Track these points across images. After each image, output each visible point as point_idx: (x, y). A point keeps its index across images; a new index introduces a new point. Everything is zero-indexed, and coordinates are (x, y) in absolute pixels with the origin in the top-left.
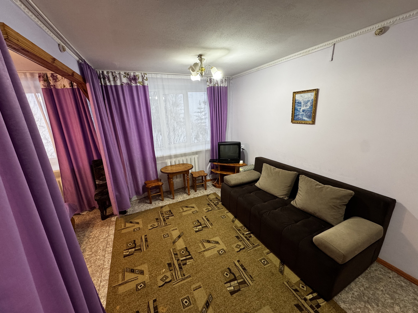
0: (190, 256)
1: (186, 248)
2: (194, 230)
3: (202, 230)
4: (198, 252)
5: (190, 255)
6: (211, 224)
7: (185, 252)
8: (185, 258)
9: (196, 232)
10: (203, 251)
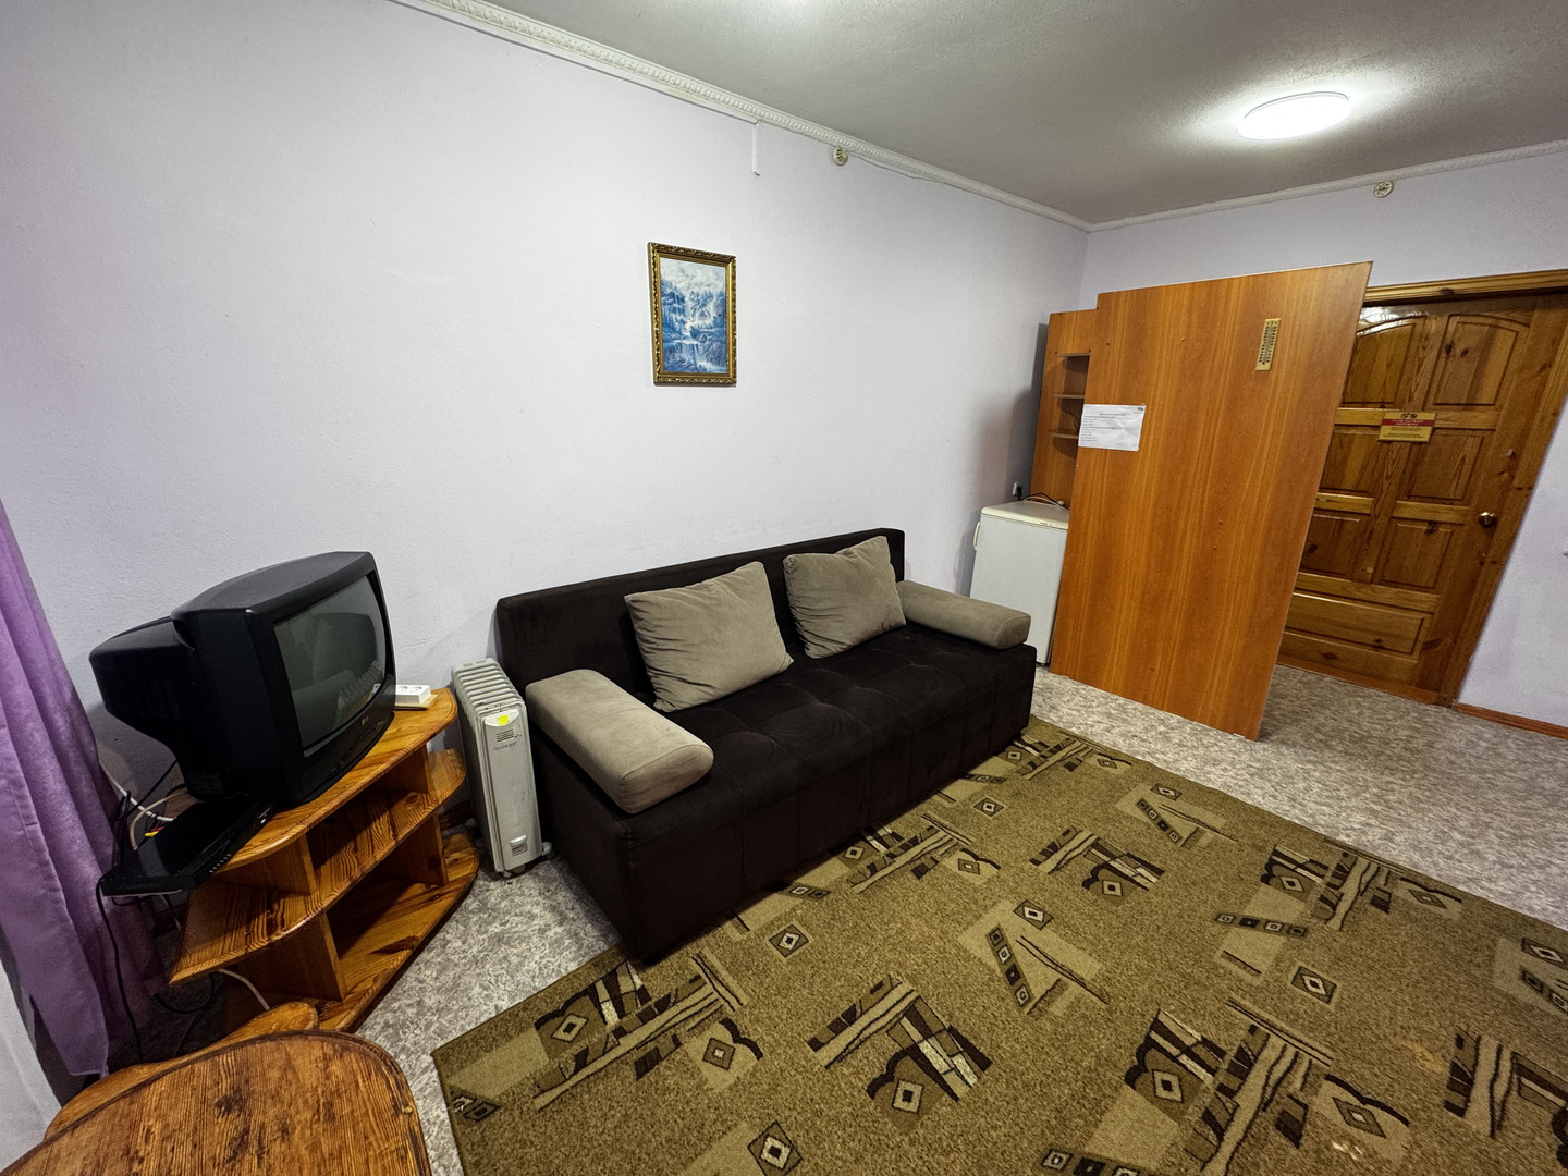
0: (1154, 1035)
1: (1131, 1078)
2: (972, 1080)
3: (952, 1030)
4: (1104, 1006)
5: (1149, 1043)
6: (880, 993)
7: (1159, 1076)
8: (1184, 1059)
9: (981, 1062)
10: (1083, 985)
